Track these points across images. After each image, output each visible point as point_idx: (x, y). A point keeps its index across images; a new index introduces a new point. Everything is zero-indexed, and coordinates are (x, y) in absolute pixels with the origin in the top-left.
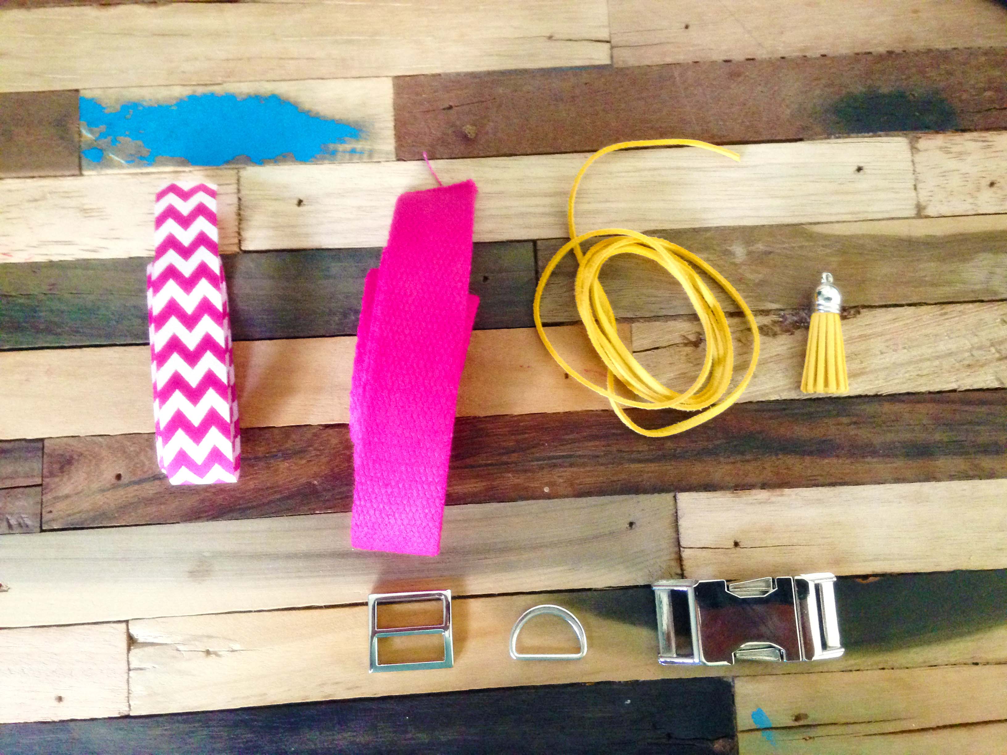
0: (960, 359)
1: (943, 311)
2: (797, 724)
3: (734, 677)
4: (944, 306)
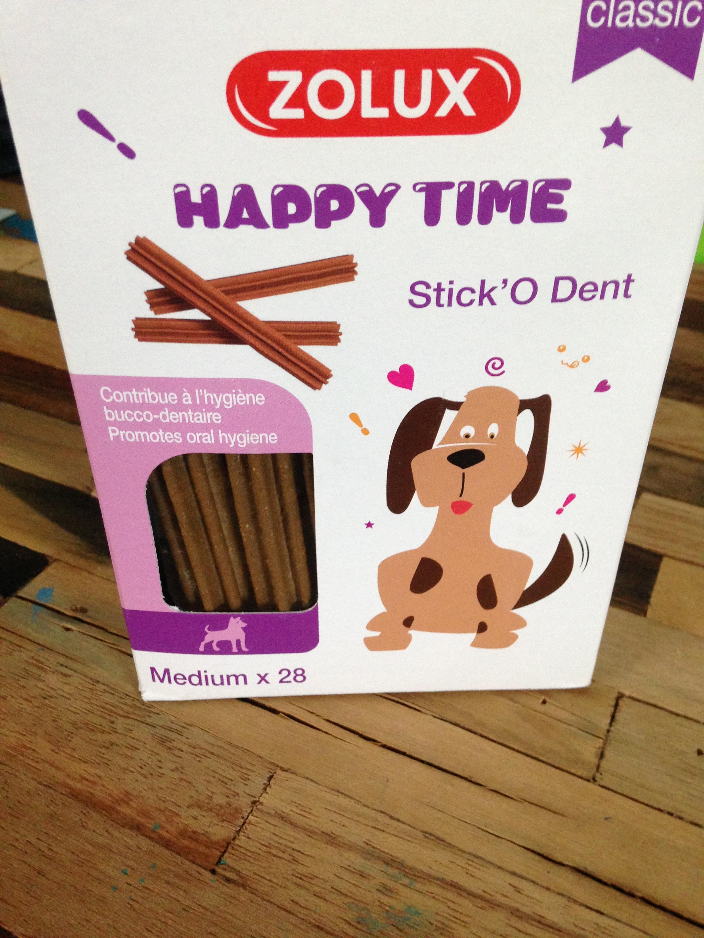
2: (71, 613)
3: (57, 560)
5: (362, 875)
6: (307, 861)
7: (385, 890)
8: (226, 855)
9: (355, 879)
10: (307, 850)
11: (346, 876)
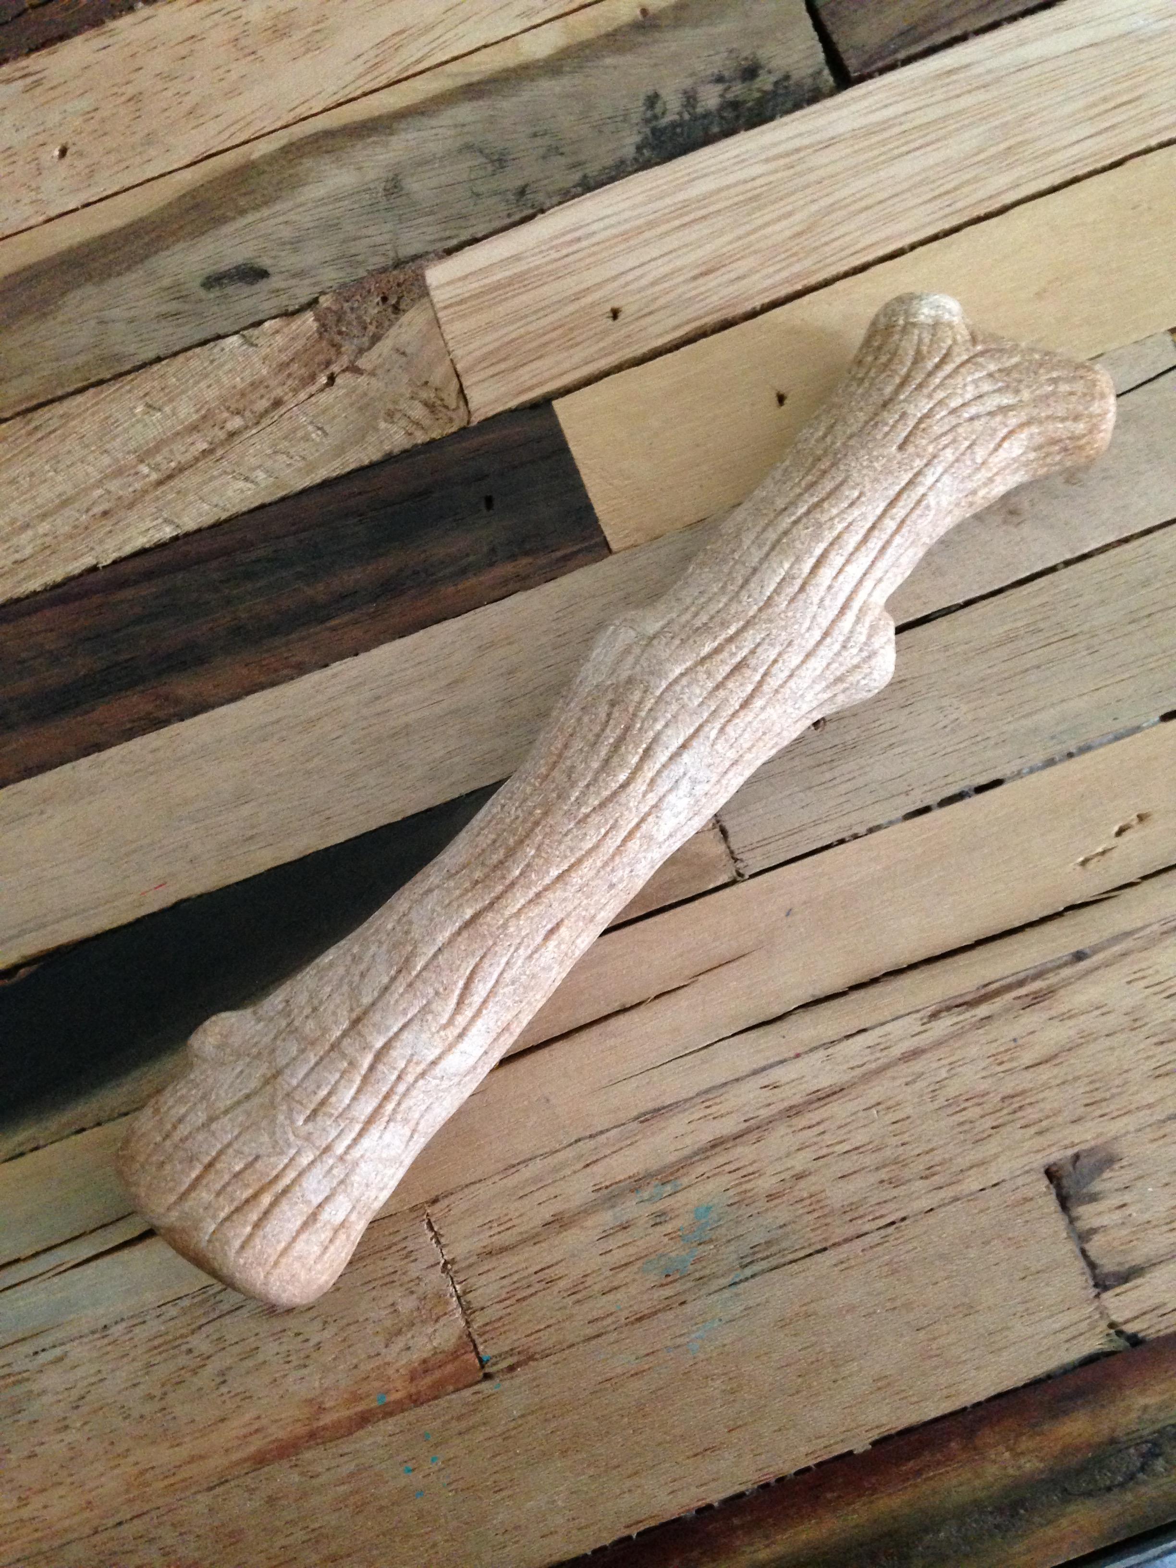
0: (85, 506)
1: (33, 425)
4: (30, 416)
5: (623, 1227)
7: (659, 1218)
8: (481, 1348)
9: (623, 1238)
11: (611, 1243)
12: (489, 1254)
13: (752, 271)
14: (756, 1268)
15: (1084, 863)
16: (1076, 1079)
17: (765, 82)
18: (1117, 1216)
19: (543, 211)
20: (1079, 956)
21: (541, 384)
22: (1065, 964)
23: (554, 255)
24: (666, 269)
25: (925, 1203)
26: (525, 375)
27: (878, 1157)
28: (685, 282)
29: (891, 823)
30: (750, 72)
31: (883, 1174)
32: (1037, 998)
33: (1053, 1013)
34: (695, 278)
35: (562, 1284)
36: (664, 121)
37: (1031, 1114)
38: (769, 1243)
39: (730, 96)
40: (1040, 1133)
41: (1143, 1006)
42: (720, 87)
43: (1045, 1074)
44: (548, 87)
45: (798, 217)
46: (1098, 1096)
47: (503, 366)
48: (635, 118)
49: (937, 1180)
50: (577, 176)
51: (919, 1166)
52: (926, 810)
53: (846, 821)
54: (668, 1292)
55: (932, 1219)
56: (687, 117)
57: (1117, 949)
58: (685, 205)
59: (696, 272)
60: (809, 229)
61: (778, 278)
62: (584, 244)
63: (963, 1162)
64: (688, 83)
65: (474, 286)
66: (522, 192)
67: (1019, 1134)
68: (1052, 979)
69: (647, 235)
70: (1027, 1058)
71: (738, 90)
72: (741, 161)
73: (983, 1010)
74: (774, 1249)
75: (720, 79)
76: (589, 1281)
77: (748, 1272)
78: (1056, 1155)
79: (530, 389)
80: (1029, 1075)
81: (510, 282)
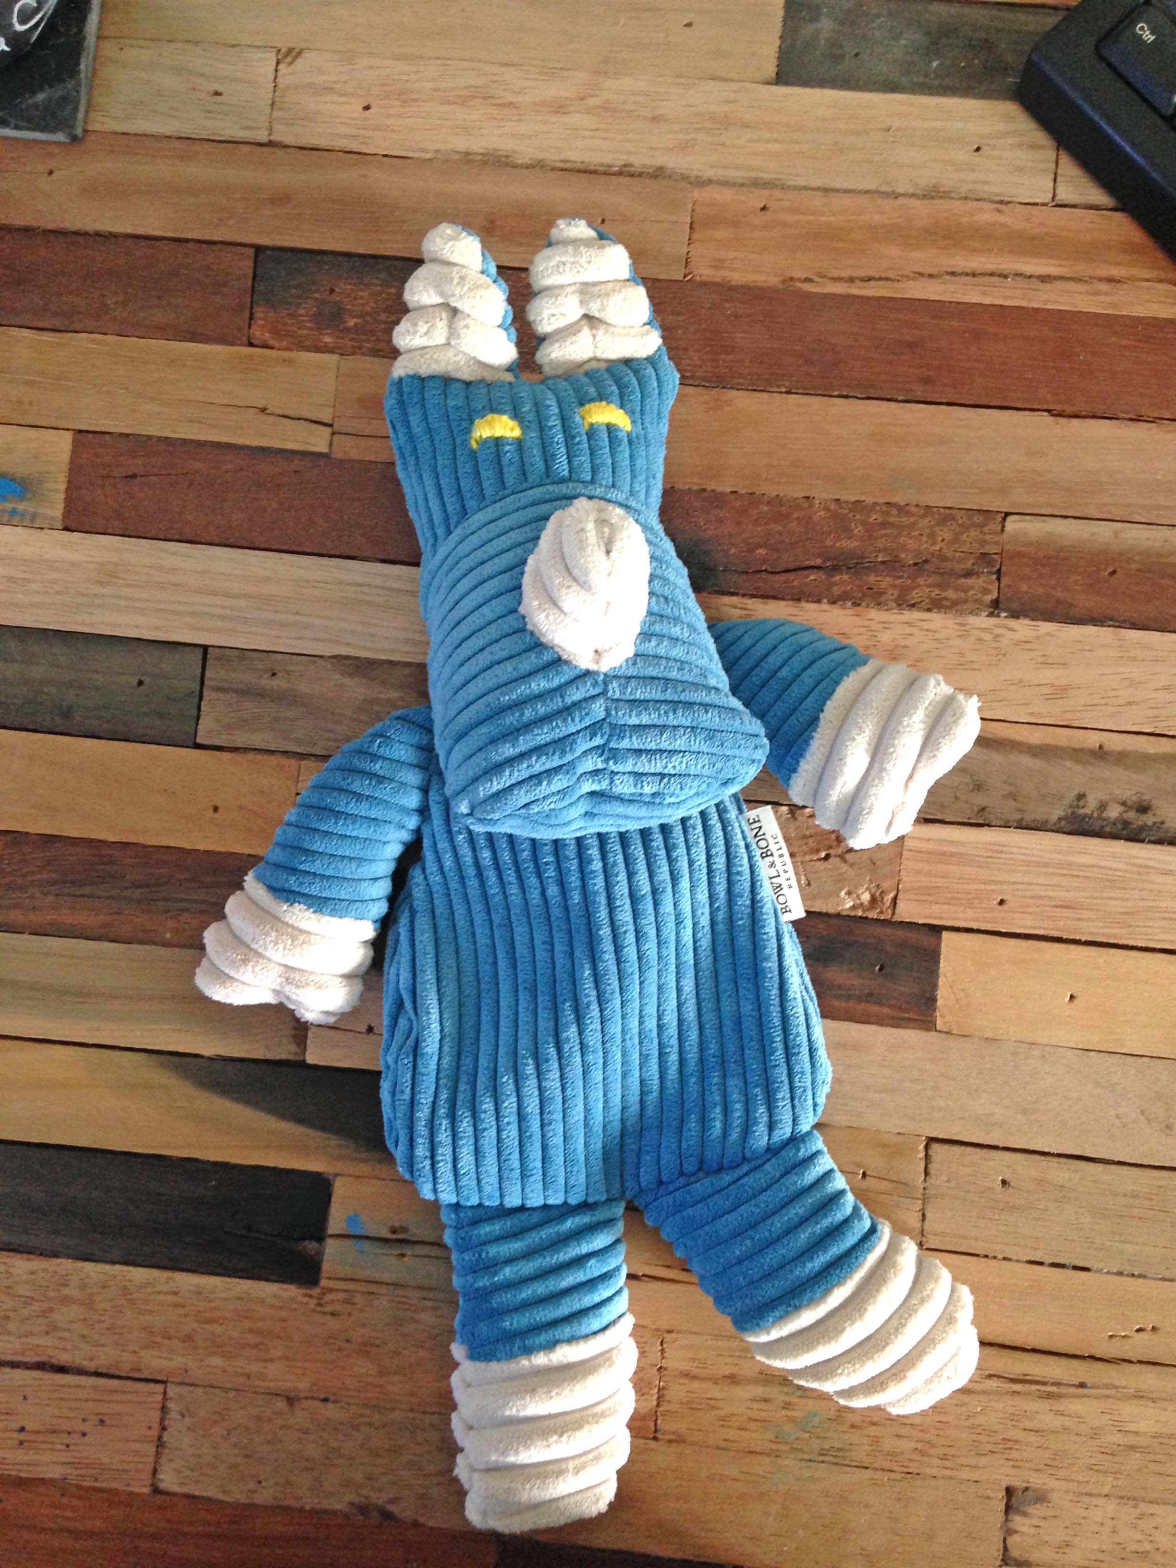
2: (394, 1237)
3: (336, 1175)
5: (766, 1400)
6: (720, 1404)
7: (787, 1406)
8: (659, 1422)
9: (762, 1405)
10: (717, 1395)
11: (755, 1405)
12: (686, 1375)
13: (1089, 920)
14: (826, 1458)
15: (1111, 1337)
16: (1047, 1448)
17: (1148, 819)
18: (1032, 1531)
19: (989, 825)
20: (1082, 1385)
21: (941, 918)
22: (1073, 1385)
23: (982, 853)
24: (1043, 893)
25: (934, 1472)
26: (936, 909)
27: (921, 1435)
28: (1049, 906)
29: (1018, 1261)
30: (1143, 809)
31: (919, 1446)
32: (1049, 1396)
33: (1053, 1408)
34: (1056, 907)
35: (719, 1412)
36: (1082, 811)
37: (1014, 1455)
38: (839, 1450)
39: (1125, 816)
40: (1014, 1467)
41: (1103, 1429)
42: (1121, 809)
43: (1033, 1438)
44: (1026, 761)
45: (1130, 904)
46: (1054, 1463)
47: (924, 898)
48: (1067, 802)
49: (947, 1463)
50: (1017, 816)
51: (941, 1451)
52: (1041, 1264)
53: (994, 1246)
54: (775, 1446)
55: (933, 1482)
56: (1095, 815)
57: (1105, 1392)
58: (1070, 865)
59: (1059, 903)
60: (1133, 913)
61: (1101, 931)
62: (1004, 856)
63: (964, 1461)
64: (1105, 797)
65: (930, 847)
66: (983, 809)
67: (1002, 1462)
68: (1063, 1390)
69: (1041, 869)
70: (1028, 1424)
71: (1131, 815)
72: (1114, 856)
73: (1017, 1387)
74: (841, 1454)
75: (1124, 804)
76: (734, 1419)
77: (821, 1458)
78: (1017, 1483)
79: (935, 918)
80: (1025, 1433)
81: (952, 855)
